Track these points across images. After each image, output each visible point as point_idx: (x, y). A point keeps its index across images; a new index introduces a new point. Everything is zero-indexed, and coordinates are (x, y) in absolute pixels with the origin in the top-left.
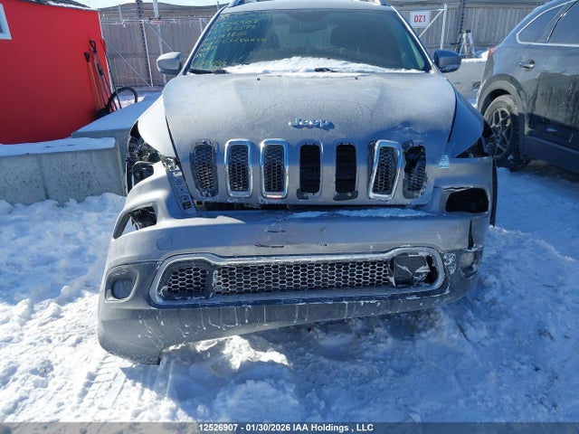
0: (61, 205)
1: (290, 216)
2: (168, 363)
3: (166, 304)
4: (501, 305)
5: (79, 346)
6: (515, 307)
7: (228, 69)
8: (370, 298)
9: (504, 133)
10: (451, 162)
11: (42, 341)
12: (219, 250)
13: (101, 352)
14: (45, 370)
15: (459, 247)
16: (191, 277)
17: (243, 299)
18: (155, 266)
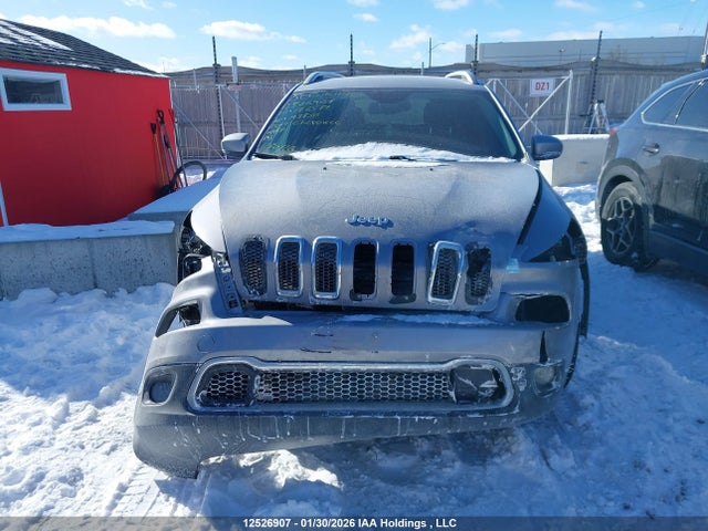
0: (110, 295)
1: (340, 319)
2: (206, 477)
3: (204, 410)
4: (596, 431)
5: (113, 454)
6: (610, 434)
7: (296, 155)
8: (426, 414)
9: (627, 226)
10: (521, 266)
11: (74, 447)
12: (263, 354)
13: (135, 461)
14: (74, 478)
15: (528, 360)
16: (232, 382)
17: (285, 408)
18: (195, 368)
